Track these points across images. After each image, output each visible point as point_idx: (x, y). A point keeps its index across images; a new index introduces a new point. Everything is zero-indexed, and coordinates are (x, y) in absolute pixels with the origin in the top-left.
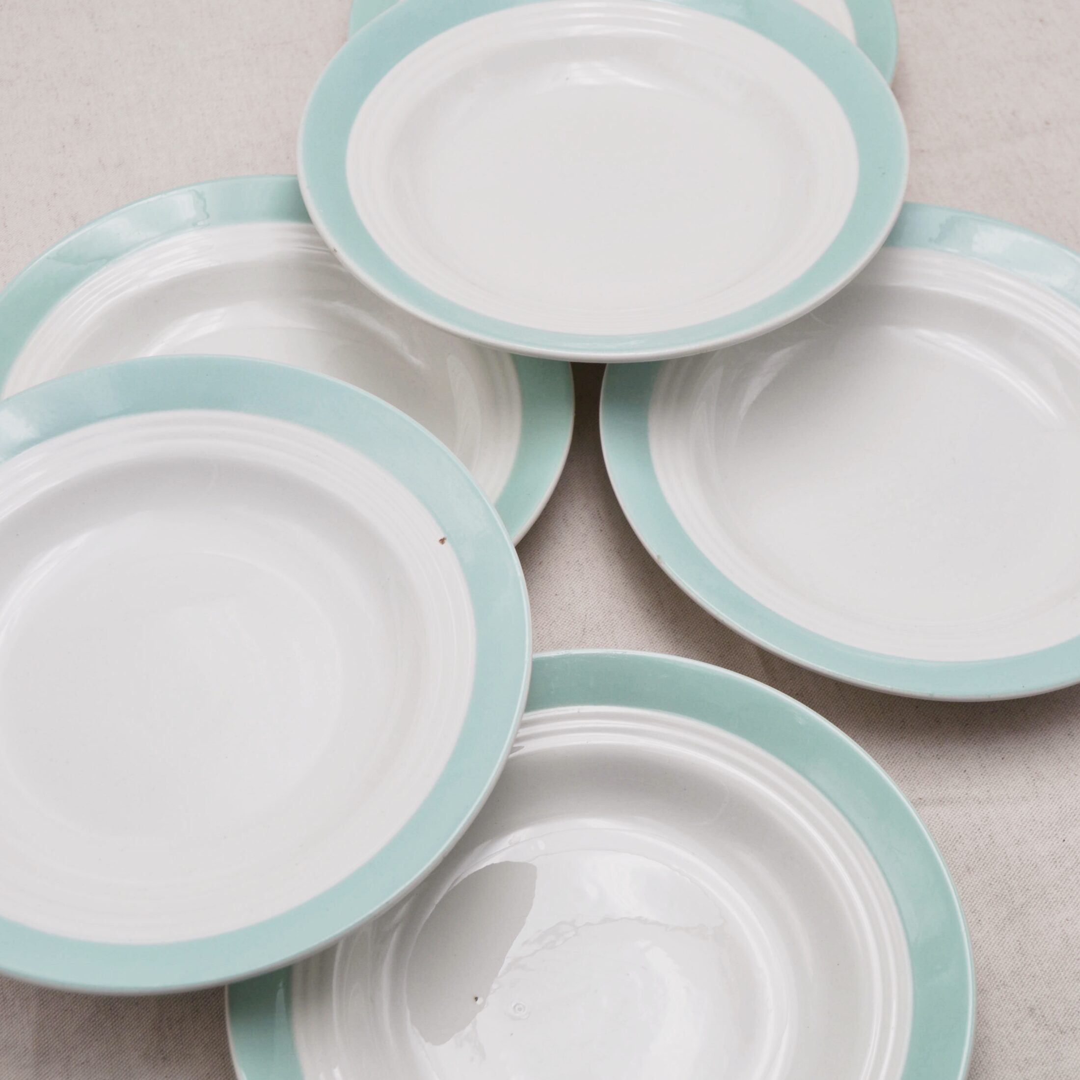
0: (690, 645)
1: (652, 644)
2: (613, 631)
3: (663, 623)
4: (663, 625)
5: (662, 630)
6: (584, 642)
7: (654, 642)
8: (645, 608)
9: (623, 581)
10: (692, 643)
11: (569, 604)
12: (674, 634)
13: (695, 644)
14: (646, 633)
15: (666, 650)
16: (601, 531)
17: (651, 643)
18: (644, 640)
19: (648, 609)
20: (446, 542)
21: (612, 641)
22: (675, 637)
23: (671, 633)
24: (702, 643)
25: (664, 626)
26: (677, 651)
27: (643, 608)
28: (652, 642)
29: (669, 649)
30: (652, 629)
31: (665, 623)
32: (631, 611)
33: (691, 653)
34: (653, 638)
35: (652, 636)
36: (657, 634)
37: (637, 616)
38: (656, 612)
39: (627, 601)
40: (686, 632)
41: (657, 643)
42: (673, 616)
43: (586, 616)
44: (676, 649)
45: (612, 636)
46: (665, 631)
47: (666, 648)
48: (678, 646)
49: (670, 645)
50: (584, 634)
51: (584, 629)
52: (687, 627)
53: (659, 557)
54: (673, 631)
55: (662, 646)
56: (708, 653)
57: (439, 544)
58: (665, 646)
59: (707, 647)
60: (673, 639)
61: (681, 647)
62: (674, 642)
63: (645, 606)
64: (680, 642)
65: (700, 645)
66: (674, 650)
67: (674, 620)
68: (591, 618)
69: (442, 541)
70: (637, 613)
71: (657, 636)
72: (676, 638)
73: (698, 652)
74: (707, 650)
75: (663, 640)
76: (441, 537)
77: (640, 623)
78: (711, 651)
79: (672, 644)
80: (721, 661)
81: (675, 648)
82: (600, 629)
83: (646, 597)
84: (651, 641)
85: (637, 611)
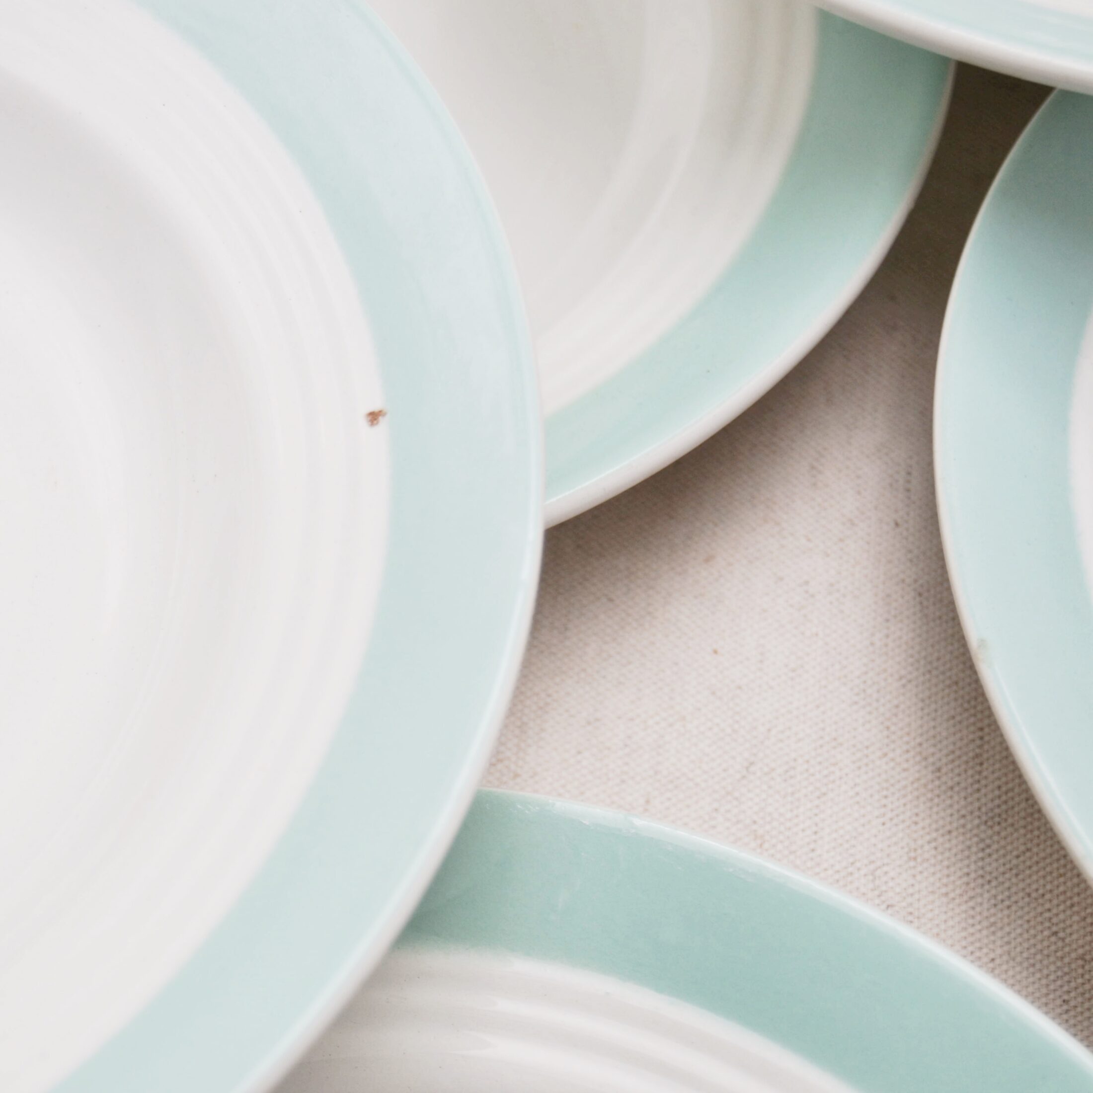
0: (1014, 899)
1: (912, 864)
2: (824, 794)
3: (964, 816)
4: (962, 821)
5: (954, 834)
6: (736, 799)
7: (919, 860)
8: (931, 760)
9: (903, 672)
10: (1021, 894)
11: (739, 688)
12: (981, 855)
13: (1027, 900)
14: (909, 827)
15: (944, 890)
16: (897, 524)
17: (910, 859)
18: (896, 844)
19: (938, 764)
20: (383, 422)
21: (810, 818)
22: (980, 864)
23: (974, 849)
24: (1047, 906)
25: (964, 826)
26: (971, 904)
27: (926, 759)
28: (915, 859)
29: (954, 890)
30: (928, 821)
31: (969, 818)
32: (891, 755)
33: (1006, 920)
34: (922, 846)
35: (920, 842)
36: (935, 840)
37: (904, 775)
38: (957, 779)
39: (893, 728)
40: (1015, 862)
41: (925, 865)
42: (999, 806)
43: (769, 730)
44: (972, 898)
45: (817, 806)
46: (961, 838)
47: (946, 885)
48: (979, 891)
49: (959, 883)
50: (744, 777)
51: (752, 764)
52: (1022, 848)
53: (982, 643)
54: (982, 845)
55: (938, 875)
56: (1053, 939)
57: (363, 423)
58: (945, 880)
59: (1055, 920)
60: (973, 867)
61: (986, 895)
62: (973, 875)
63: (933, 754)
64: (989, 882)
65: (1040, 909)
66: (965, 898)
67: (997, 819)
68: (781, 741)
69: (374, 417)
70: (905, 765)
71: (933, 844)
72: (983, 868)
73: (1026, 926)
74: (1054, 929)
75: (946, 863)
76: (375, 408)
77: (905, 796)
78: (1061, 935)
79: (965, 879)
80: (1080, 971)
81: (971, 893)
82: (791, 777)
83: (944, 734)
84: (912, 854)
85: (907, 761)
